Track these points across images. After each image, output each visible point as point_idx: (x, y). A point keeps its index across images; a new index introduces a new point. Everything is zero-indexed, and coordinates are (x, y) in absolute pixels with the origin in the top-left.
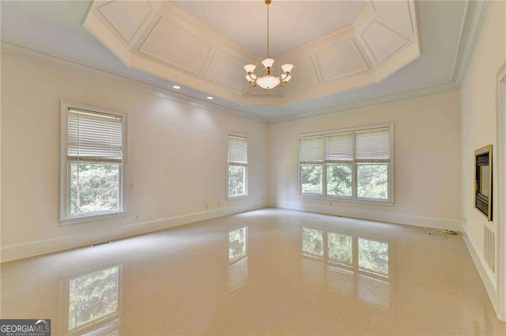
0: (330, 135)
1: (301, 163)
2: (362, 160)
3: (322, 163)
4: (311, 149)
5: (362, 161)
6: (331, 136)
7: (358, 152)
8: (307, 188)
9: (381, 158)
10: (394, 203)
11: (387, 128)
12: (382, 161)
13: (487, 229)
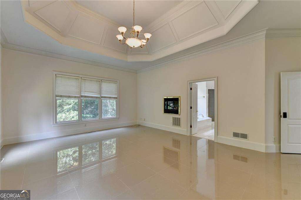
1: (57, 96)
3: (78, 97)
5: (105, 97)
6: (85, 80)
7: (103, 92)
8: (61, 117)
9: (114, 96)
10: (119, 118)
11: (116, 82)
12: (114, 98)
13: (175, 118)
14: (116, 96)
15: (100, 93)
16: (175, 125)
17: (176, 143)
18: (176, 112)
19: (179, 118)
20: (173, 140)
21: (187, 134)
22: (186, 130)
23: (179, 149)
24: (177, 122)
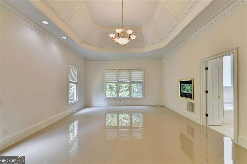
0: (120, 70)
1: (106, 82)
2: (133, 81)
3: (117, 83)
4: (111, 76)
7: (132, 78)
9: (140, 81)
10: (144, 98)
11: (142, 70)
12: (141, 82)
13: (189, 102)
14: (142, 81)
15: (130, 79)
16: (189, 110)
17: (191, 130)
18: (190, 96)
19: (193, 103)
20: (188, 126)
21: (200, 123)
22: (199, 118)
23: (193, 137)
24: (191, 107)
